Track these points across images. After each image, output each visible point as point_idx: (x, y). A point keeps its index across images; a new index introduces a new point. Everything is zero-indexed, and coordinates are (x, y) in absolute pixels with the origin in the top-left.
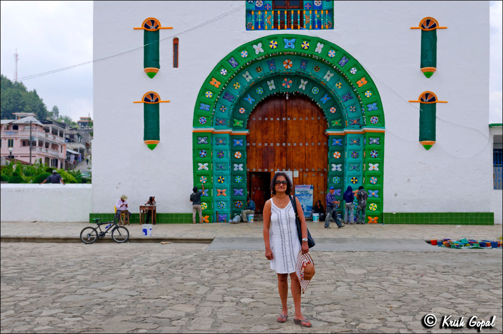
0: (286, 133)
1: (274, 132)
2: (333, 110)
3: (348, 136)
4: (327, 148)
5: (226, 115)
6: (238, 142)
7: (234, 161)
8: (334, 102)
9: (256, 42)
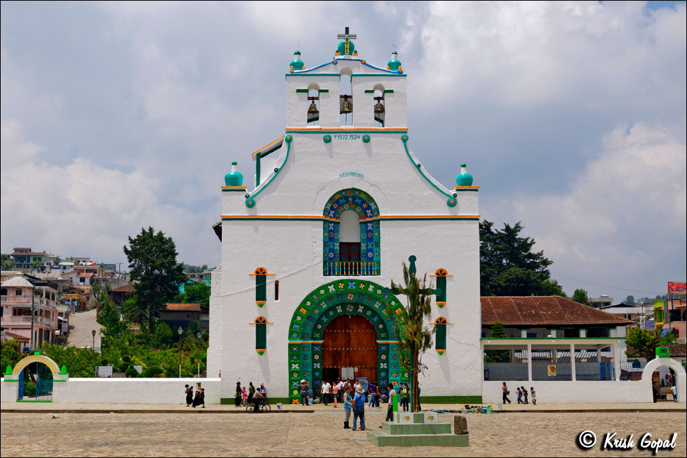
0: (349, 341)
1: (341, 340)
2: (381, 326)
3: (390, 345)
4: (377, 351)
5: (309, 331)
6: (317, 349)
7: (314, 361)
8: (381, 321)
9: (330, 284)
